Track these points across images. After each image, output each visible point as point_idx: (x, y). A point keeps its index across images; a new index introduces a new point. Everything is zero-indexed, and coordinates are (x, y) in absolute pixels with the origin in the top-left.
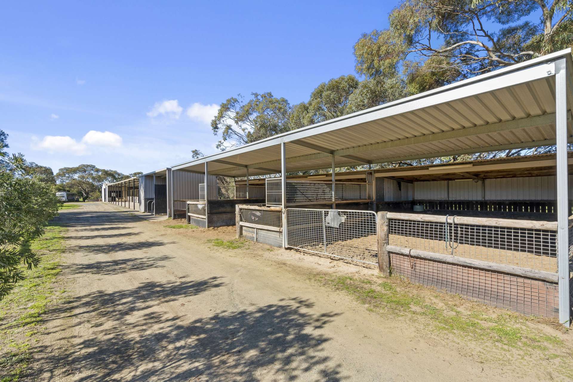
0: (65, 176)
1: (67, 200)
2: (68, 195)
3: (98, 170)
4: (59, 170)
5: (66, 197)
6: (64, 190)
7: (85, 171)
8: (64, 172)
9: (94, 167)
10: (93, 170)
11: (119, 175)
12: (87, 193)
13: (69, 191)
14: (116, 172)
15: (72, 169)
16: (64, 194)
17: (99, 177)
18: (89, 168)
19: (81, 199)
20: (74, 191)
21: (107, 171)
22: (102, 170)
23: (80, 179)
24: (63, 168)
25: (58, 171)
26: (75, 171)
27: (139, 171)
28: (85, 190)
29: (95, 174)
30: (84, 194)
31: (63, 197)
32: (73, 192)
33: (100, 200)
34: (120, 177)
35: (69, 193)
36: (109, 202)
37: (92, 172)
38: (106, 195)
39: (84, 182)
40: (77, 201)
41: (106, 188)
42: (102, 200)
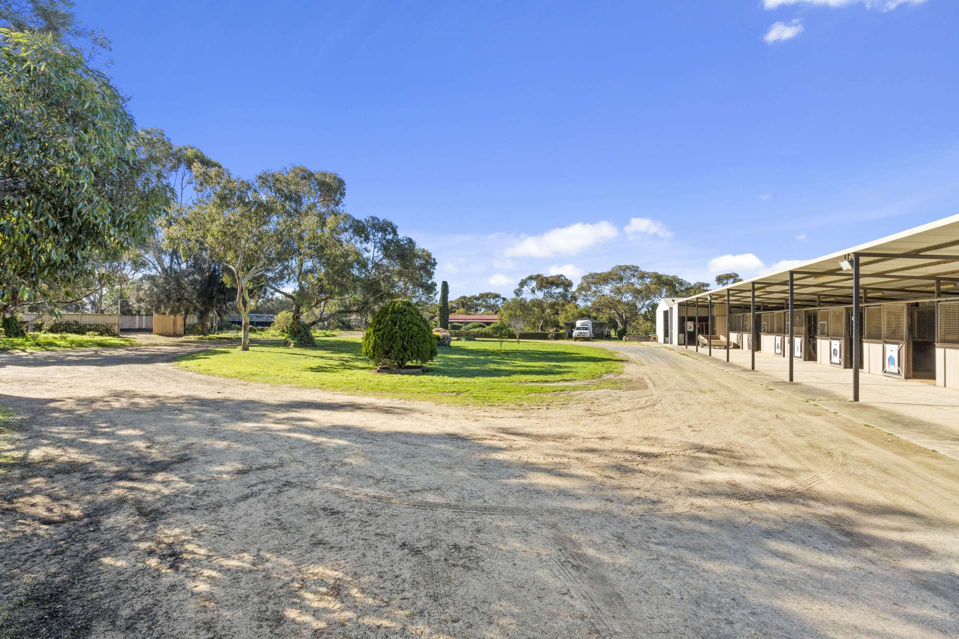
1: (593, 335)
2: (595, 326)
3: (643, 276)
4: (582, 278)
5: (591, 329)
6: (589, 317)
7: (621, 279)
8: (588, 283)
9: (635, 269)
10: (634, 276)
11: (681, 284)
12: (625, 323)
13: (595, 318)
14: (675, 278)
15: (600, 275)
16: (588, 322)
17: (648, 288)
18: (628, 273)
19: (614, 334)
20: (603, 318)
21: (661, 276)
22: (649, 275)
23: (612, 294)
24: (587, 274)
25: (580, 281)
26: (605, 279)
28: (621, 316)
29: (638, 284)
30: (620, 324)
31: (586, 329)
32: (602, 320)
33: (652, 339)
34: (683, 289)
35: (595, 321)
36: (679, 344)
37: (633, 280)
38: (672, 328)
39: (619, 301)
40: (608, 337)
41: (671, 308)
42: (655, 338)
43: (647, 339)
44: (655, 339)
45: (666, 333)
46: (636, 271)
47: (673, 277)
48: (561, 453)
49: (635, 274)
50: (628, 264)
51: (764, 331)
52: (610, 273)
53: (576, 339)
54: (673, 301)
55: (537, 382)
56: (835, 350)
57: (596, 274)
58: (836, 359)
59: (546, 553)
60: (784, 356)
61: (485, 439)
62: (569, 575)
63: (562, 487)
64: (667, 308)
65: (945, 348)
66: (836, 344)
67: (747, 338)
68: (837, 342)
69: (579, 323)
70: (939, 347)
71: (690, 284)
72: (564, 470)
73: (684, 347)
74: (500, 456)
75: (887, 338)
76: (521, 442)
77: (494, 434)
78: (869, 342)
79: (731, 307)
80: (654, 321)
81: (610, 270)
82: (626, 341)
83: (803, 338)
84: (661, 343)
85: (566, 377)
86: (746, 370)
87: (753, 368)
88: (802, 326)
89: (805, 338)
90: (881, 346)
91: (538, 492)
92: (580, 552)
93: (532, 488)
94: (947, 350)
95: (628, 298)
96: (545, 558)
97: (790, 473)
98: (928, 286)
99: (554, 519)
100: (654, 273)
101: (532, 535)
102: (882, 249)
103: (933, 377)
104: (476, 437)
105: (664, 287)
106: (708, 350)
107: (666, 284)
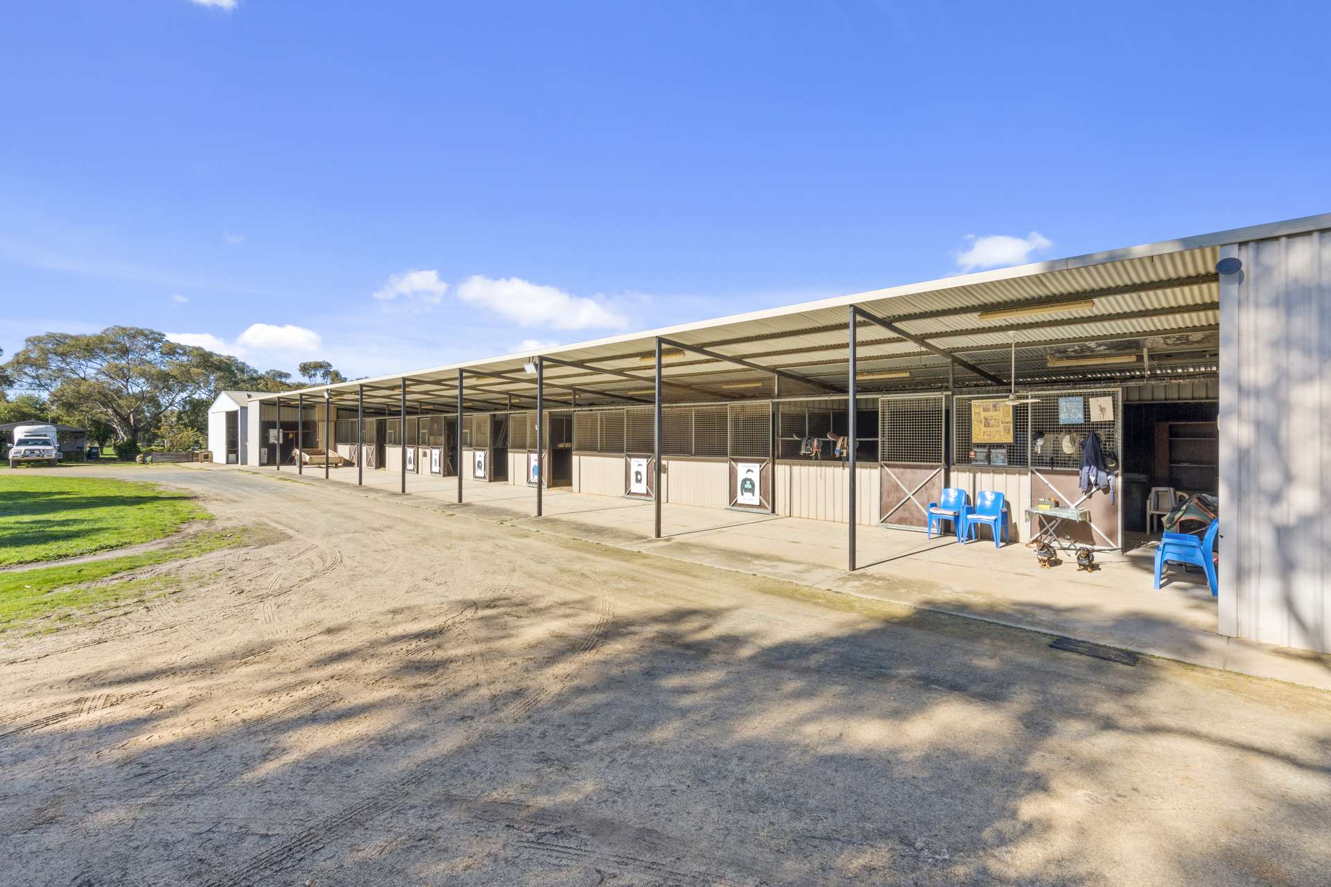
0: (45, 366)
1: (59, 455)
2: (63, 435)
3: (171, 351)
4: (28, 340)
5: (55, 443)
6: (46, 419)
7: (125, 352)
8: (46, 353)
9: (158, 338)
10: (153, 349)
11: (242, 371)
13: (62, 421)
15: (76, 338)
16: (46, 429)
17: (183, 371)
18: (141, 343)
19: (109, 451)
20: (83, 421)
21: (211, 354)
23: (103, 378)
24: (42, 334)
25: (20, 347)
26: (90, 348)
27: (320, 360)
28: (124, 419)
29: (161, 364)
30: (122, 434)
31: (46, 443)
32: (79, 426)
33: (200, 457)
34: (245, 377)
35: (62, 427)
36: (261, 464)
37: (150, 356)
38: (245, 439)
39: (118, 392)
40: (93, 457)
41: (244, 409)
42: (206, 457)
43: (191, 457)
44: (208, 457)
45: (233, 446)
46: (157, 340)
47: (229, 358)
48: (290, 679)
49: (156, 346)
50: (141, 327)
51: (390, 442)
52: (100, 339)
53: (17, 463)
54: (249, 396)
55: (37, 560)
56: (479, 462)
57: (66, 337)
58: (480, 473)
59: (499, 846)
60: (418, 472)
61: (64, 715)
62: (570, 851)
63: (372, 733)
64: (235, 407)
65: (580, 455)
66: (481, 456)
67: (368, 451)
68: (482, 453)
69: (20, 432)
70: (575, 455)
71: (256, 371)
72: (337, 705)
73: (275, 468)
74: (164, 735)
75: (530, 447)
76: (175, 691)
77: (76, 696)
78: (514, 452)
79: (338, 409)
80: (203, 428)
81: (99, 333)
82: (144, 462)
83: (442, 449)
84: (220, 464)
85: (105, 538)
86: (394, 494)
87: (403, 491)
88: (441, 435)
89: (445, 449)
90: (525, 456)
91: (346, 762)
92: (532, 811)
93: (325, 761)
94: (582, 457)
95: (138, 386)
96: (510, 853)
97: (584, 605)
98: (564, 394)
99: (435, 789)
100: (197, 349)
101: (438, 834)
102: (565, 357)
103: (570, 484)
104: (29, 720)
105: (213, 372)
106: (324, 470)
107: (219, 368)
